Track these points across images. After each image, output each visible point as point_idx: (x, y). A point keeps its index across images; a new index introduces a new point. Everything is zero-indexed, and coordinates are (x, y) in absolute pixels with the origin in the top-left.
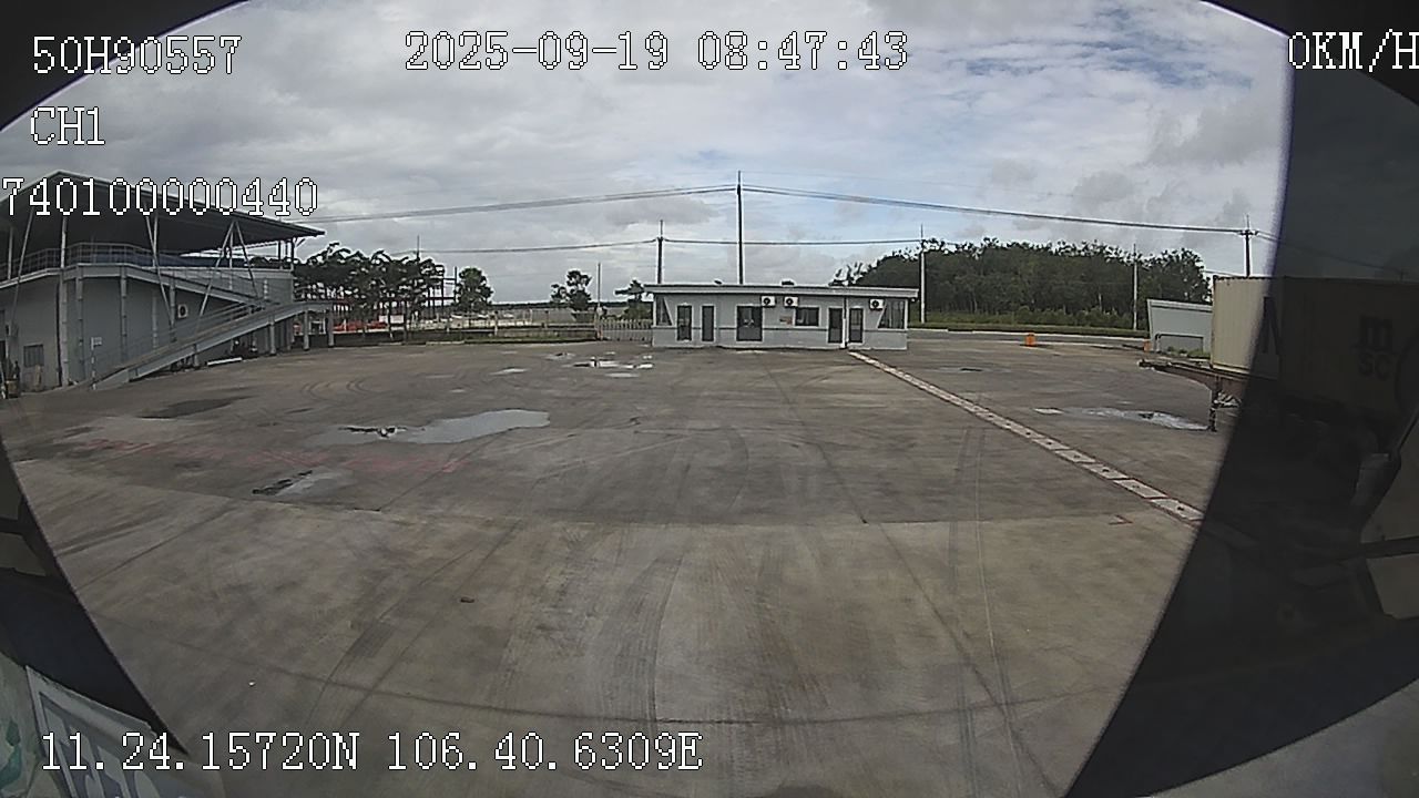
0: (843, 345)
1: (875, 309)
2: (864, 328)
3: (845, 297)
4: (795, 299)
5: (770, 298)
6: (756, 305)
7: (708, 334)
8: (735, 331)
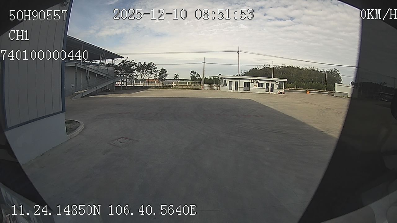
0: (269, 93)
1: (277, 84)
2: (274, 88)
3: (270, 81)
4: (258, 81)
5: (253, 80)
6: (248, 81)
7: (236, 89)
8: (243, 88)
